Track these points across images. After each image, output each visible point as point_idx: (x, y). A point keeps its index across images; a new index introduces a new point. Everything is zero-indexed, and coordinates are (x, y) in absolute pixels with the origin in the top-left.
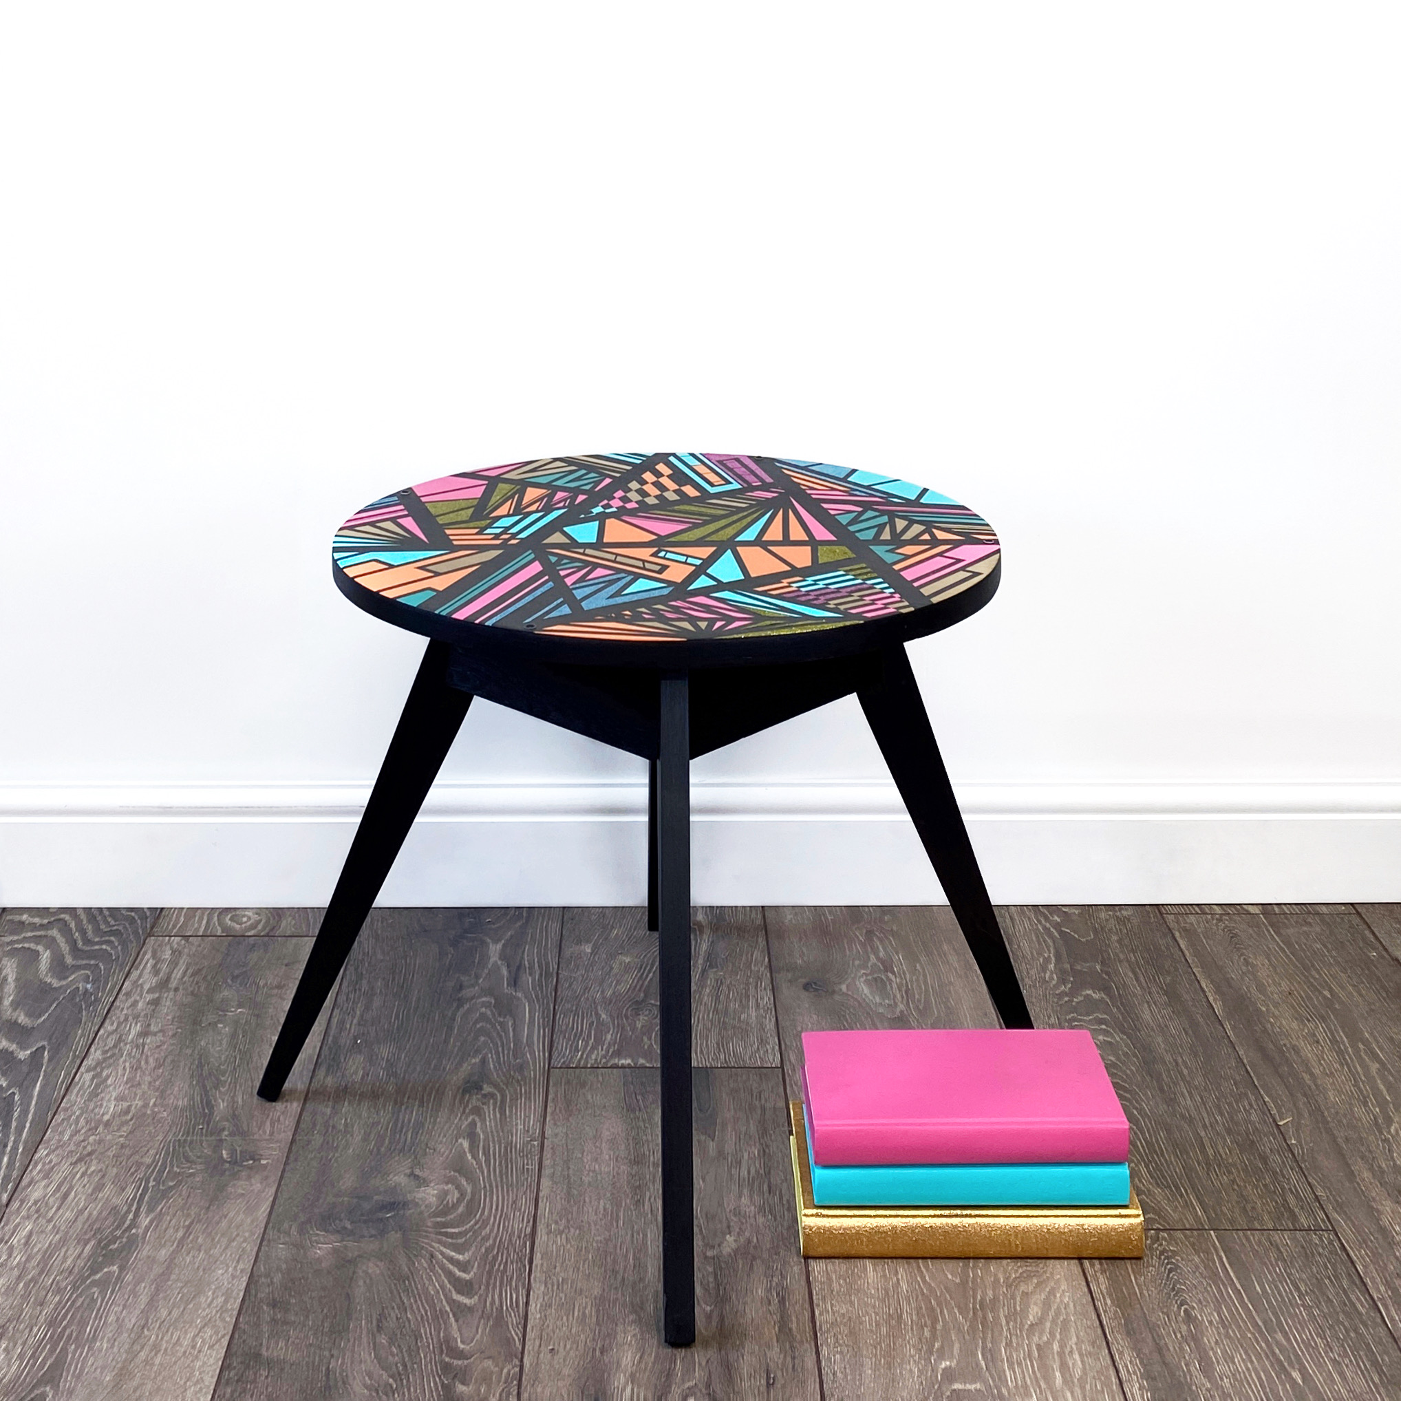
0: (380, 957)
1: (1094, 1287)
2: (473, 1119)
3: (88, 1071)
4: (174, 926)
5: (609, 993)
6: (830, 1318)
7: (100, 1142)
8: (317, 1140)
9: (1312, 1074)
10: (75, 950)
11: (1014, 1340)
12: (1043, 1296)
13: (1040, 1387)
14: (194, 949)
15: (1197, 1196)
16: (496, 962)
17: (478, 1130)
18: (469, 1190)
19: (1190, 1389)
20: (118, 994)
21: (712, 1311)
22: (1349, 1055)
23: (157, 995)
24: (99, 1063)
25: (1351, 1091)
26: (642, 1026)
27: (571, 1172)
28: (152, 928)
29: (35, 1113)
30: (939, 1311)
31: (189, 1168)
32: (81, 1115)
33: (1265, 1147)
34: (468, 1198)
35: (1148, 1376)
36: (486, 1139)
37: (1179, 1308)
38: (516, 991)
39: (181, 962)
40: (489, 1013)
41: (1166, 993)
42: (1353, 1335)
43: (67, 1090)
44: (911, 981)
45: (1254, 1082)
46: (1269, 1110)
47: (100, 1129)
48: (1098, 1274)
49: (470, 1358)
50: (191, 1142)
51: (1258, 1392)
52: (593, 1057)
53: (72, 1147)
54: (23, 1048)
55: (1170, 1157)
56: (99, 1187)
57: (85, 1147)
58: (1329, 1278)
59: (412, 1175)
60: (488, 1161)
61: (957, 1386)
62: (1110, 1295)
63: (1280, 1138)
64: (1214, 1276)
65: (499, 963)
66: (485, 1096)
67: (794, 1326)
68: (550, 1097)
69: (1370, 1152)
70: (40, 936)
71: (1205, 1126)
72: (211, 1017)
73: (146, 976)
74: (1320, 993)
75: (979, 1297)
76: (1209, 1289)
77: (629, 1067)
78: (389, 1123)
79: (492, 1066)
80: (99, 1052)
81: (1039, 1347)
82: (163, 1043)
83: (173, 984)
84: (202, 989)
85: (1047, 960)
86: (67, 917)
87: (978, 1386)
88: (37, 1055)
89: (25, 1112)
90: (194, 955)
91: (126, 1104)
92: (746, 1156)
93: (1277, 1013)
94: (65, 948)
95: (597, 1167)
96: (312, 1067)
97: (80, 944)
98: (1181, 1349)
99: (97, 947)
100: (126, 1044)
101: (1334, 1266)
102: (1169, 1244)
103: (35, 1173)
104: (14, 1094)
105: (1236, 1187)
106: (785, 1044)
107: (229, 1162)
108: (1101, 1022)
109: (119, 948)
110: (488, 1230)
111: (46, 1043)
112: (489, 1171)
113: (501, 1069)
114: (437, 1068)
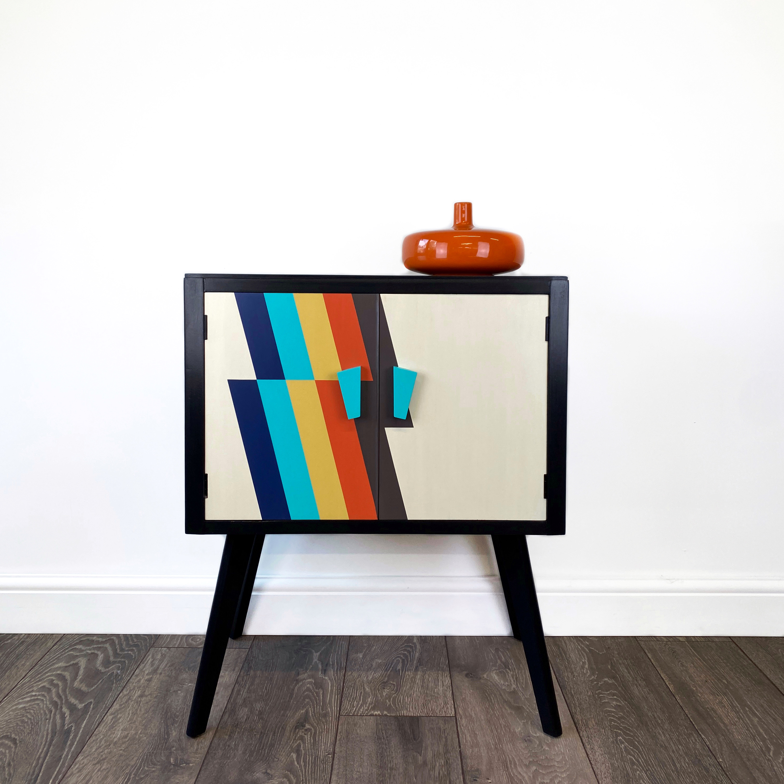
0: (261, 658)
2: (299, 743)
3: (111, 715)
4: (164, 643)
5: (370, 678)
7: (110, 753)
8: (220, 753)
9: (724, 723)
10: (116, 655)
14: (172, 653)
16: (316, 662)
17: (302, 749)
18: (294, 782)
20: (132, 676)
22: (741, 713)
23: (151, 676)
24: (117, 711)
25: (746, 733)
26: (386, 694)
27: (347, 772)
28: (154, 643)
29: (81, 737)
31: (153, 768)
32: (103, 738)
33: (706, 763)
36: (305, 754)
38: (325, 676)
39: (165, 660)
40: (311, 687)
41: (644, 680)
43: (99, 724)
44: (517, 672)
45: (695, 727)
46: (705, 743)
47: (112, 746)
50: (156, 754)
52: (361, 710)
53: (96, 755)
54: (81, 702)
55: (657, 768)
56: (106, 777)
57: (102, 756)
59: (266, 773)
60: (305, 766)
63: (713, 758)
65: (318, 662)
66: (306, 730)
68: (339, 731)
70: (100, 647)
71: (673, 751)
72: (175, 688)
73: (147, 668)
74: (722, 681)
77: (379, 715)
78: (256, 744)
79: (311, 715)
80: (118, 705)
82: (150, 701)
83: (159, 671)
84: (173, 674)
85: (584, 663)
86: (115, 638)
88: (87, 707)
89: (75, 736)
90: (172, 657)
91: (126, 733)
92: (438, 765)
93: (701, 691)
94: (111, 652)
95: (361, 769)
96: (221, 714)
97: (118, 650)
99: (126, 652)
100: (132, 701)
103: (74, 769)
104: (72, 726)
106: (457, 704)
107: (173, 765)
108: (614, 695)
109: (137, 653)
111: (92, 700)
112: (305, 771)
113: (315, 716)
114: (283, 715)
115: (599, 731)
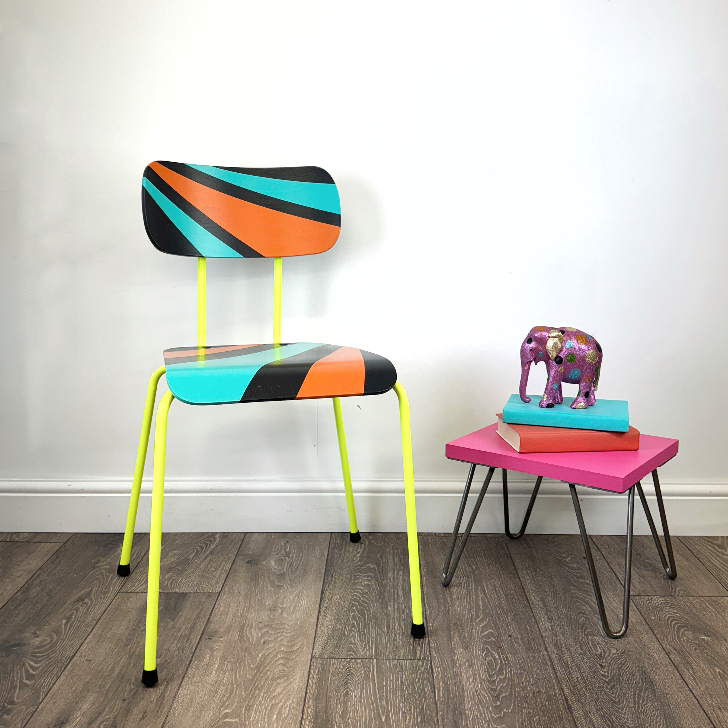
0: (71, 550)
1: (310, 681)
2: (73, 612)
6: (185, 692)
11: (263, 702)
12: (286, 684)
13: (264, 720)
15: (376, 645)
17: (73, 616)
18: (55, 640)
19: (332, 722)
21: (134, 688)
22: (472, 591)
25: (466, 605)
26: (168, 577)
27: (104, 633)
30: (235, 690)
34: (52, 643)
35: (316, 717)
36: (74, 620)
37: (344, 690)
40: (105, 571)
42: (418, 702)
44: (295, 560)
45: (424, 601)
46: (426, 612)
48: (315, 676)
49: (16, 705)
51: (363, 724)
52: (139, 589)
55: (372, 630)
58: (419, 679)
59: (34, 633)
60: (70, 628)
61: (227, 720)
62: (316, 684)
64: (367, 677)
66: (84, 603)
67: (167, 695)
68: (112, 604)
69: (463, 629)
71: (394, 618)
74: (471, 567)
75: (256, 685)
76: (362, 683)
78: (35, 614)
79: (93, 592)
81: (272, 705)
85: (357, 553)
87: (236, 720)
92: (184, 628)
95: (116, 631)
96: (16, 592)
98: (337, 706)
101: (423, 674)
102: (353, 664)
105: (395, 642)
108: (369, 576)
110: (54, 655)
112: (68, 632)
113: (97, 593)
114: (70, 592)
115: (340, 603)
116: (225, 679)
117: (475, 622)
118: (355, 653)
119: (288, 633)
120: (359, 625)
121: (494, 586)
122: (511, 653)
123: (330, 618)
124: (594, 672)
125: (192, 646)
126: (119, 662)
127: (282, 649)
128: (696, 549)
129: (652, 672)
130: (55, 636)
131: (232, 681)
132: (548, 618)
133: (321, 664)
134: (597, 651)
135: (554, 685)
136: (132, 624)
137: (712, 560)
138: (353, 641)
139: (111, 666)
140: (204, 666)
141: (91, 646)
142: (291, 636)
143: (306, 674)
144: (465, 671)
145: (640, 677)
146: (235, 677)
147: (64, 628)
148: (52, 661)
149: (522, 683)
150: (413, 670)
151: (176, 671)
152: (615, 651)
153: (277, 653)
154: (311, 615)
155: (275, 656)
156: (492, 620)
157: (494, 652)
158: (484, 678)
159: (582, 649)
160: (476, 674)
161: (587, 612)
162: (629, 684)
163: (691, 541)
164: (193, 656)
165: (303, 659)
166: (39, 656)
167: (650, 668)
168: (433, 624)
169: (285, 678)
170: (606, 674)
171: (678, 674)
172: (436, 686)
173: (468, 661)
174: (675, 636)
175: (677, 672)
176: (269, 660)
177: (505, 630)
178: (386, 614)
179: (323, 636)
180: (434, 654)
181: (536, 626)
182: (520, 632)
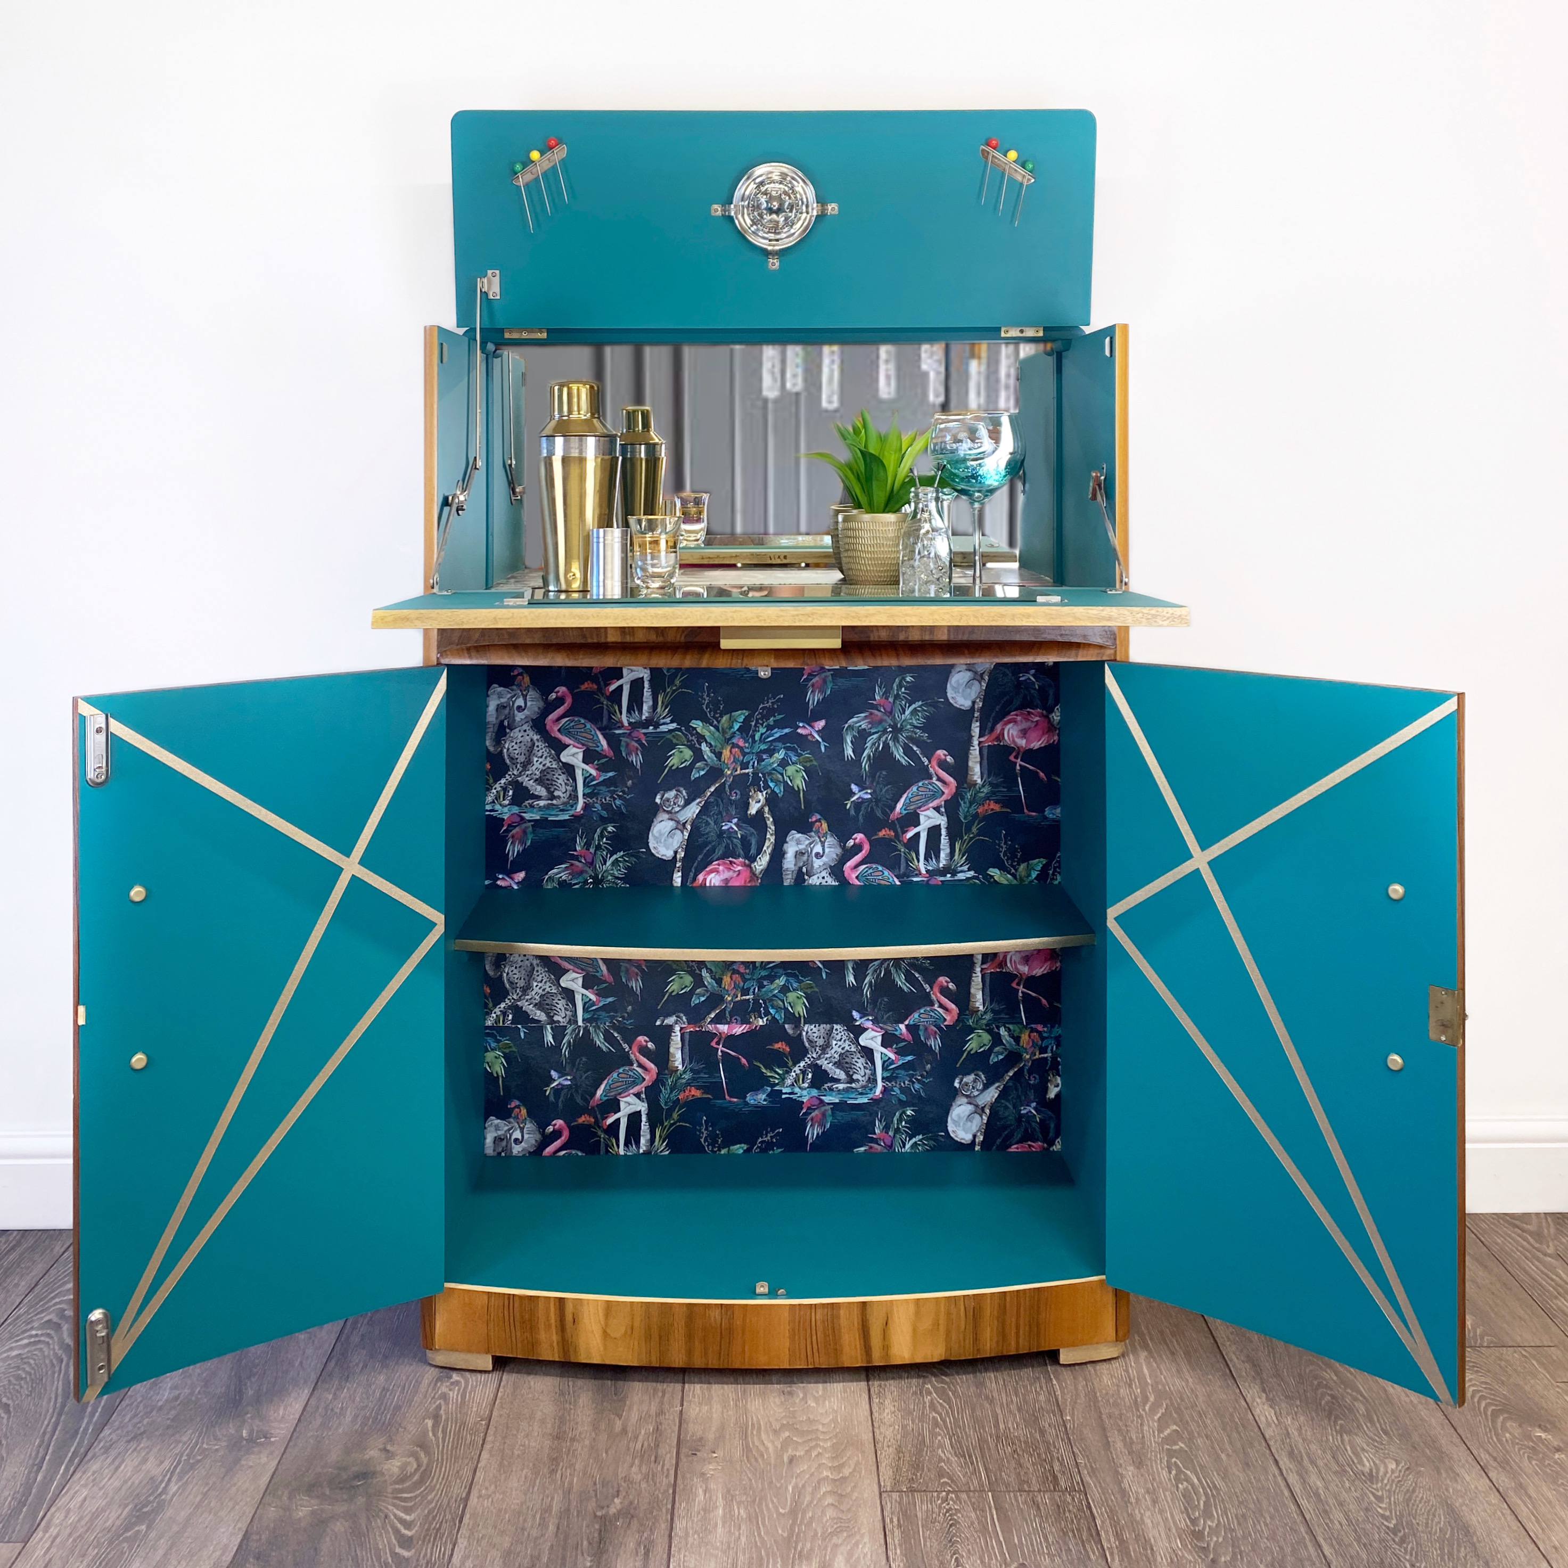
116: (743, 1539)
117: (1144, 1410)
118: (952, 1481)
119: (825, 1440)
120: (944, 1421)
121: (1162, 1332)
122: (1218, 1474)
123: (893, 1409)
124: (1367, 1510)
125: (668, 1470)
126: (550, 1506)
127: (825, 1473)
128: (1497, 1244)
129: (1464, 1508)
130: (422, 1455)
131: (756, 1542)
132: (1268, 1399)
133: (900, 1503)
134: (1364, 1465)
135: (1304, 1538)
136: (549, 1426)
137: (1527, 1268)
138: (943, 1455)
139: (538, 1516)
140: (699, 1513)
141: (491, 1475)
142: (833, 1446)
143: (879, 1526)
144: (1148, 1514)
145: (1445, 1518)
146: (759, 1534)
147: (433, 1438)
148: (435, 1508)
149: (1250, 1535)
150: (1059, 1509)
151: (653, 1524)
152: (1393, 1466)
153: (819, 1482)
154: (857, 1404)
155: (816, 1488)
156: (1172, 1404)
157: (1188, 1472)
158: (1183, 1525)
159: (1337, 1463)
160: (1167, 1519)
161: (1332, 1384)
162: (1430, 1533)
163: (1484, 1225)
164: (674, 1492)
165: (866, 1495)
166: (406, 1498)
167: (1460, 1500)
168: (1072, 1416)
169: (845, 1534)
170: (1388, 1513)
171: (1509, 1511)
172: (1106, 1545)
173: (1148, 1492)
174: (1490, 1431)
175: (1506, 1506)
176: (808, 1498)
177: (1199, 1426)
178: (987, 1398)
179: (888, 1446)
180: (1087, 1479)
181: (1250, 1416)
182: (1224, 1429)
